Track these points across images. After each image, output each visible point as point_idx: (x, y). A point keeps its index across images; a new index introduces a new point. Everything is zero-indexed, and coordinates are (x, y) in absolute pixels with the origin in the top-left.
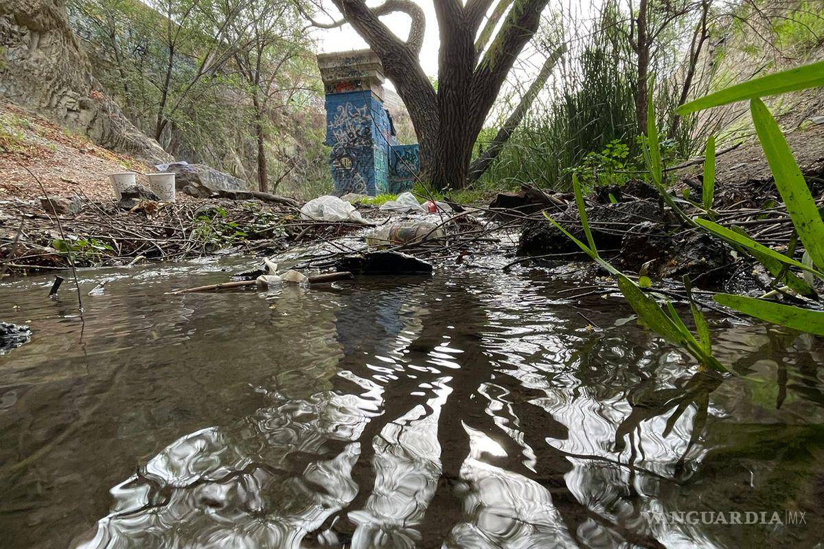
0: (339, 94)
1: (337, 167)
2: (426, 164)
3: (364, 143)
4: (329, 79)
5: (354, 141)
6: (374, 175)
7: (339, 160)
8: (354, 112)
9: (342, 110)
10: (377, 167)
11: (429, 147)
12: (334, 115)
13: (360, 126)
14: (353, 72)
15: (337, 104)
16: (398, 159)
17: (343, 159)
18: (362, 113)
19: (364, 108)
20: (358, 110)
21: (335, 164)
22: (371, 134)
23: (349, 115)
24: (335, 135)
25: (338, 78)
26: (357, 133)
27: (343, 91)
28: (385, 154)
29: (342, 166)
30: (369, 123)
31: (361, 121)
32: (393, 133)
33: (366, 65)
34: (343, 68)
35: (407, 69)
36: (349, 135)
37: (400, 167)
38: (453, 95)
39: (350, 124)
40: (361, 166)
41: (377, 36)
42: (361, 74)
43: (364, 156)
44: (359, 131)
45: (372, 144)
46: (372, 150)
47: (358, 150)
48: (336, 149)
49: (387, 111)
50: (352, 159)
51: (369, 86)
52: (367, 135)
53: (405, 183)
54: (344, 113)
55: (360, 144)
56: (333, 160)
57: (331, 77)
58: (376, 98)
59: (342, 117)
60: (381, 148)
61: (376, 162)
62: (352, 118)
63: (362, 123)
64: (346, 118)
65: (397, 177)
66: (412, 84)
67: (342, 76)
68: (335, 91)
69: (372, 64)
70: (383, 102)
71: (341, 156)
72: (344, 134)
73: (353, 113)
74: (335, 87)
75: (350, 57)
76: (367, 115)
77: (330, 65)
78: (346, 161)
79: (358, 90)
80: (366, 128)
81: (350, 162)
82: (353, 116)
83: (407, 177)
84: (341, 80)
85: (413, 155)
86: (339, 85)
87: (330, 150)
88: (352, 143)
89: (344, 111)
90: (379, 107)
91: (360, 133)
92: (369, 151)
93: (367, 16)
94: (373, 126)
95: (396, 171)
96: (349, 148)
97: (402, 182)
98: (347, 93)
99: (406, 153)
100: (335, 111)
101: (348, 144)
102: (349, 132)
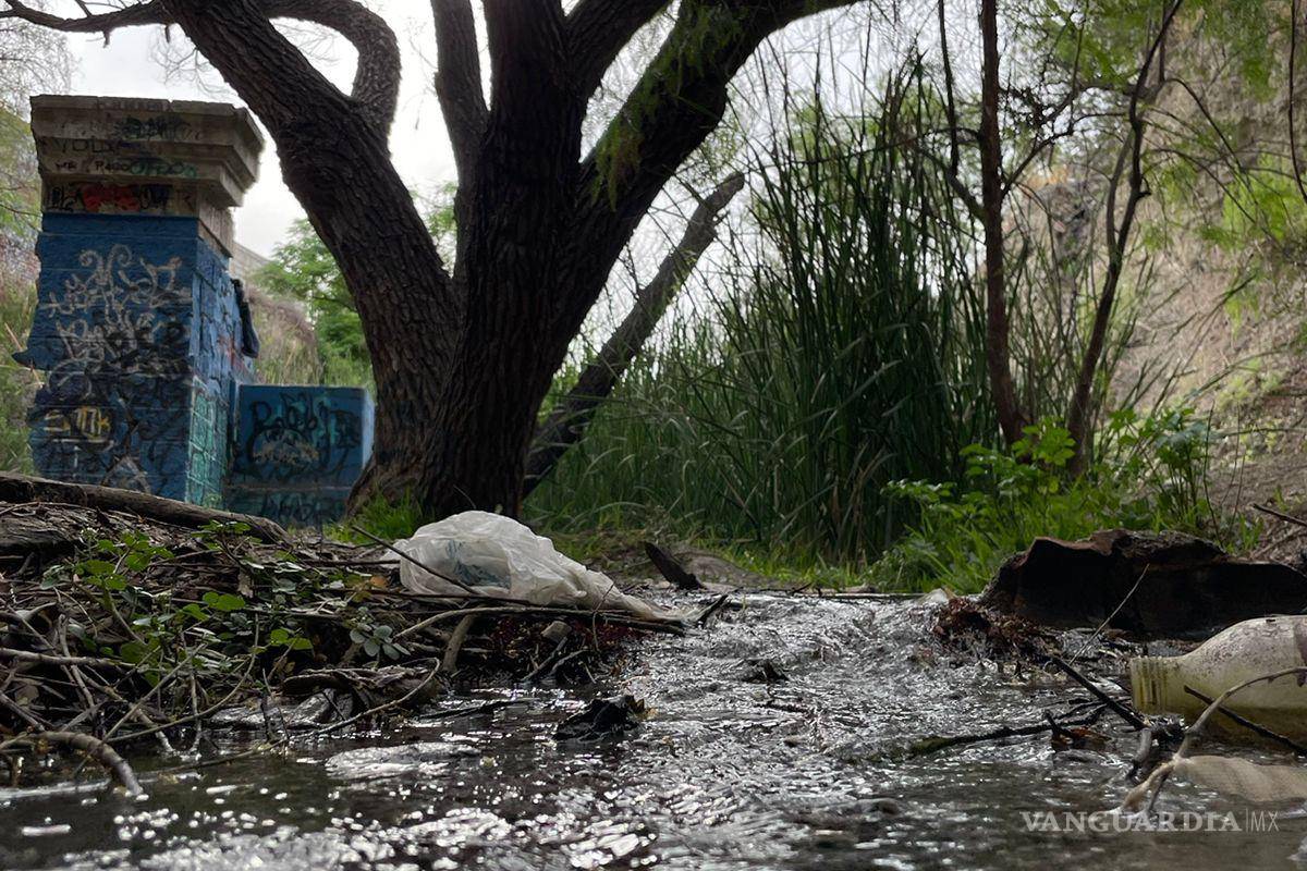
0: (85, 217)
1: (59, 435)
2: (398, 445)
3: (158, 367)
4: (64, 171)
5: (127, 361)
6: (182, 467)
7: (65, 412)
8: (136, 273)
9: (94, 265)
10: (195, 442)
11: (411, 397)
12: (65, 276)
13: (151, 316)
14: (148, 161)
15: (80, 247)
16: (259, 427)
17: (81, 413)
18: (163, 278)
19: (171, 268)
20: (151, 270)
21: (49, 424)
22: (188, 343)
23: (118, 282)
24: (63, 333)
25: (95, 172)
26: (139, 336)
27: (105, 209)
28: (219, 406)
29: (76, 430)
30: (184, 311)
31: (154, 301)
32: (249, 346)
33: (191, 146)
34: (113, 146)
35: (356, 170)
36: (111, 339)
37: (266, 448)
38: (518, 255)
39: (118, 307)
40: (143, 438)
41: (266, 71)
42: (170, 171)
43: (157, 406)
44: (146, 330)
45: (185, 372)
46: (186, 392)
47: (136, 387)
48: (58, 377)
49: (237, 283)
50: (113, 416)
51: (192, 207)
52: (173, 345)
53: (278, 499)
54: (102, 273)
55: (144, 371)
56: (44, 412)
57: (71, 166)
58: (210, 243)
59: (93, 284)
60: (211, 387)
61: (194, 427)
62: (128, 289)
63: (159, 310)
64: (107, 288)
65: (250, 479)
66: (367, 217)
67: (108, 168)
68: (78, 208)
69: (211, 147)
70: (227, 255)
71: (75, 402)
72: (92, 336)
73: (132, 277)
74: (78, 196)
75: (143, 117)
76: (178, 284)
77: (72, 131)
78: (92, 421)
79: (157, 212)
80: (171, 325)
81: (105, 422)
82: (132, 284)
83: (284, 480)
84: (103, 177)
85: (309, 418)
86: (93, 191)
87: (39, 380)
88: (118, 366)
89: (101, 268)
90: (217, 269)
91: (150, 338)
92: (175, 393)
93: (239, 12)
94: (195, 320)
95: (251, 459)
96: (106, 381)
97: (266, 496)
98: (120, 218)
99: (289, 409)
100: (73, 263)
101: (105, 367)
102: (111, 329)
